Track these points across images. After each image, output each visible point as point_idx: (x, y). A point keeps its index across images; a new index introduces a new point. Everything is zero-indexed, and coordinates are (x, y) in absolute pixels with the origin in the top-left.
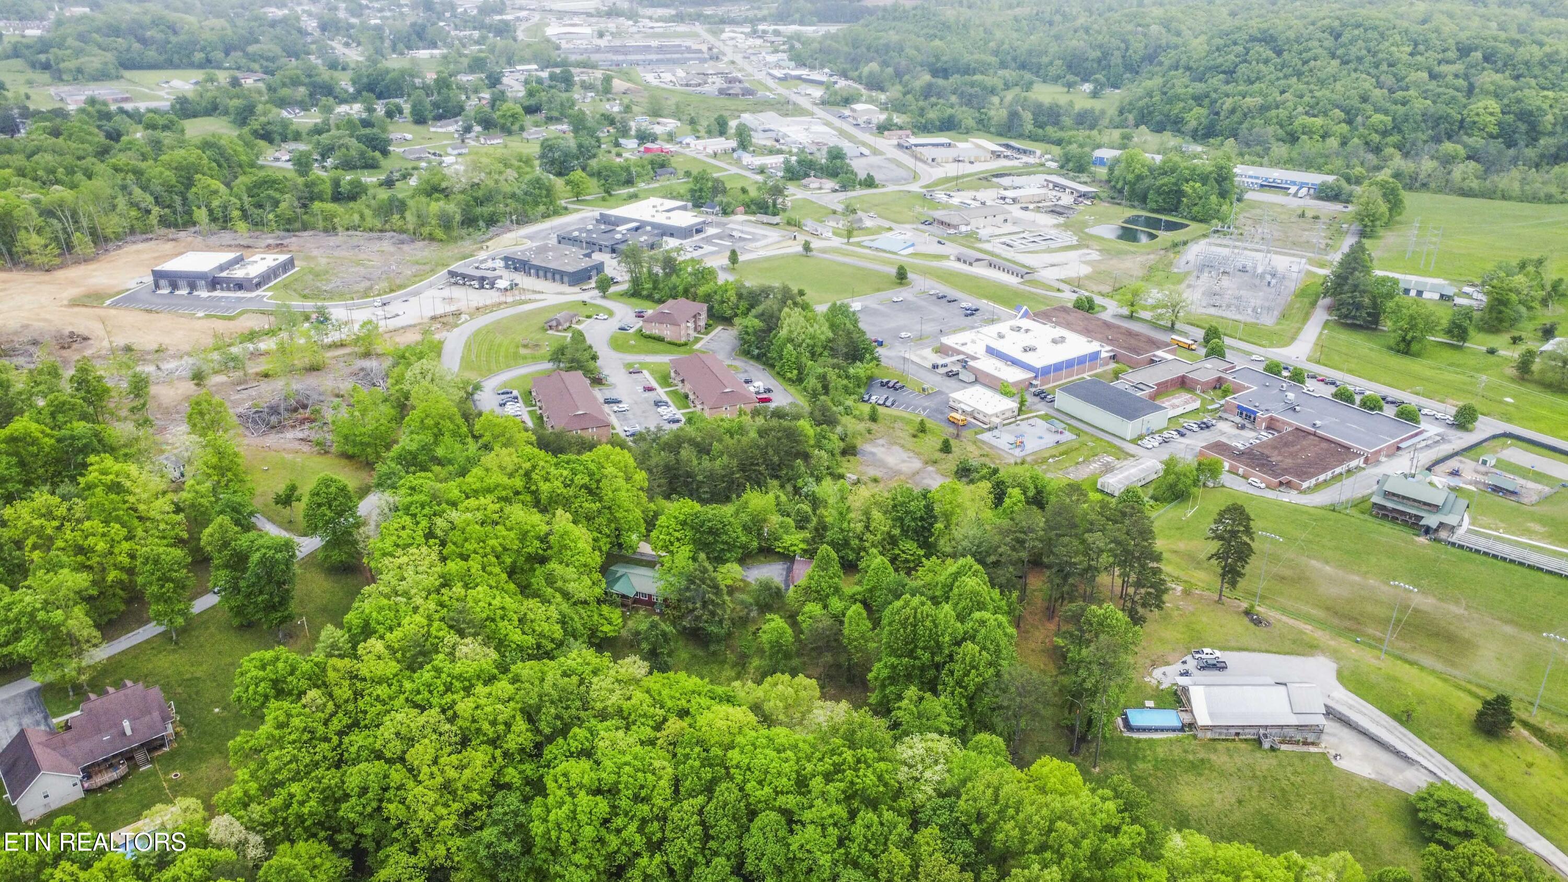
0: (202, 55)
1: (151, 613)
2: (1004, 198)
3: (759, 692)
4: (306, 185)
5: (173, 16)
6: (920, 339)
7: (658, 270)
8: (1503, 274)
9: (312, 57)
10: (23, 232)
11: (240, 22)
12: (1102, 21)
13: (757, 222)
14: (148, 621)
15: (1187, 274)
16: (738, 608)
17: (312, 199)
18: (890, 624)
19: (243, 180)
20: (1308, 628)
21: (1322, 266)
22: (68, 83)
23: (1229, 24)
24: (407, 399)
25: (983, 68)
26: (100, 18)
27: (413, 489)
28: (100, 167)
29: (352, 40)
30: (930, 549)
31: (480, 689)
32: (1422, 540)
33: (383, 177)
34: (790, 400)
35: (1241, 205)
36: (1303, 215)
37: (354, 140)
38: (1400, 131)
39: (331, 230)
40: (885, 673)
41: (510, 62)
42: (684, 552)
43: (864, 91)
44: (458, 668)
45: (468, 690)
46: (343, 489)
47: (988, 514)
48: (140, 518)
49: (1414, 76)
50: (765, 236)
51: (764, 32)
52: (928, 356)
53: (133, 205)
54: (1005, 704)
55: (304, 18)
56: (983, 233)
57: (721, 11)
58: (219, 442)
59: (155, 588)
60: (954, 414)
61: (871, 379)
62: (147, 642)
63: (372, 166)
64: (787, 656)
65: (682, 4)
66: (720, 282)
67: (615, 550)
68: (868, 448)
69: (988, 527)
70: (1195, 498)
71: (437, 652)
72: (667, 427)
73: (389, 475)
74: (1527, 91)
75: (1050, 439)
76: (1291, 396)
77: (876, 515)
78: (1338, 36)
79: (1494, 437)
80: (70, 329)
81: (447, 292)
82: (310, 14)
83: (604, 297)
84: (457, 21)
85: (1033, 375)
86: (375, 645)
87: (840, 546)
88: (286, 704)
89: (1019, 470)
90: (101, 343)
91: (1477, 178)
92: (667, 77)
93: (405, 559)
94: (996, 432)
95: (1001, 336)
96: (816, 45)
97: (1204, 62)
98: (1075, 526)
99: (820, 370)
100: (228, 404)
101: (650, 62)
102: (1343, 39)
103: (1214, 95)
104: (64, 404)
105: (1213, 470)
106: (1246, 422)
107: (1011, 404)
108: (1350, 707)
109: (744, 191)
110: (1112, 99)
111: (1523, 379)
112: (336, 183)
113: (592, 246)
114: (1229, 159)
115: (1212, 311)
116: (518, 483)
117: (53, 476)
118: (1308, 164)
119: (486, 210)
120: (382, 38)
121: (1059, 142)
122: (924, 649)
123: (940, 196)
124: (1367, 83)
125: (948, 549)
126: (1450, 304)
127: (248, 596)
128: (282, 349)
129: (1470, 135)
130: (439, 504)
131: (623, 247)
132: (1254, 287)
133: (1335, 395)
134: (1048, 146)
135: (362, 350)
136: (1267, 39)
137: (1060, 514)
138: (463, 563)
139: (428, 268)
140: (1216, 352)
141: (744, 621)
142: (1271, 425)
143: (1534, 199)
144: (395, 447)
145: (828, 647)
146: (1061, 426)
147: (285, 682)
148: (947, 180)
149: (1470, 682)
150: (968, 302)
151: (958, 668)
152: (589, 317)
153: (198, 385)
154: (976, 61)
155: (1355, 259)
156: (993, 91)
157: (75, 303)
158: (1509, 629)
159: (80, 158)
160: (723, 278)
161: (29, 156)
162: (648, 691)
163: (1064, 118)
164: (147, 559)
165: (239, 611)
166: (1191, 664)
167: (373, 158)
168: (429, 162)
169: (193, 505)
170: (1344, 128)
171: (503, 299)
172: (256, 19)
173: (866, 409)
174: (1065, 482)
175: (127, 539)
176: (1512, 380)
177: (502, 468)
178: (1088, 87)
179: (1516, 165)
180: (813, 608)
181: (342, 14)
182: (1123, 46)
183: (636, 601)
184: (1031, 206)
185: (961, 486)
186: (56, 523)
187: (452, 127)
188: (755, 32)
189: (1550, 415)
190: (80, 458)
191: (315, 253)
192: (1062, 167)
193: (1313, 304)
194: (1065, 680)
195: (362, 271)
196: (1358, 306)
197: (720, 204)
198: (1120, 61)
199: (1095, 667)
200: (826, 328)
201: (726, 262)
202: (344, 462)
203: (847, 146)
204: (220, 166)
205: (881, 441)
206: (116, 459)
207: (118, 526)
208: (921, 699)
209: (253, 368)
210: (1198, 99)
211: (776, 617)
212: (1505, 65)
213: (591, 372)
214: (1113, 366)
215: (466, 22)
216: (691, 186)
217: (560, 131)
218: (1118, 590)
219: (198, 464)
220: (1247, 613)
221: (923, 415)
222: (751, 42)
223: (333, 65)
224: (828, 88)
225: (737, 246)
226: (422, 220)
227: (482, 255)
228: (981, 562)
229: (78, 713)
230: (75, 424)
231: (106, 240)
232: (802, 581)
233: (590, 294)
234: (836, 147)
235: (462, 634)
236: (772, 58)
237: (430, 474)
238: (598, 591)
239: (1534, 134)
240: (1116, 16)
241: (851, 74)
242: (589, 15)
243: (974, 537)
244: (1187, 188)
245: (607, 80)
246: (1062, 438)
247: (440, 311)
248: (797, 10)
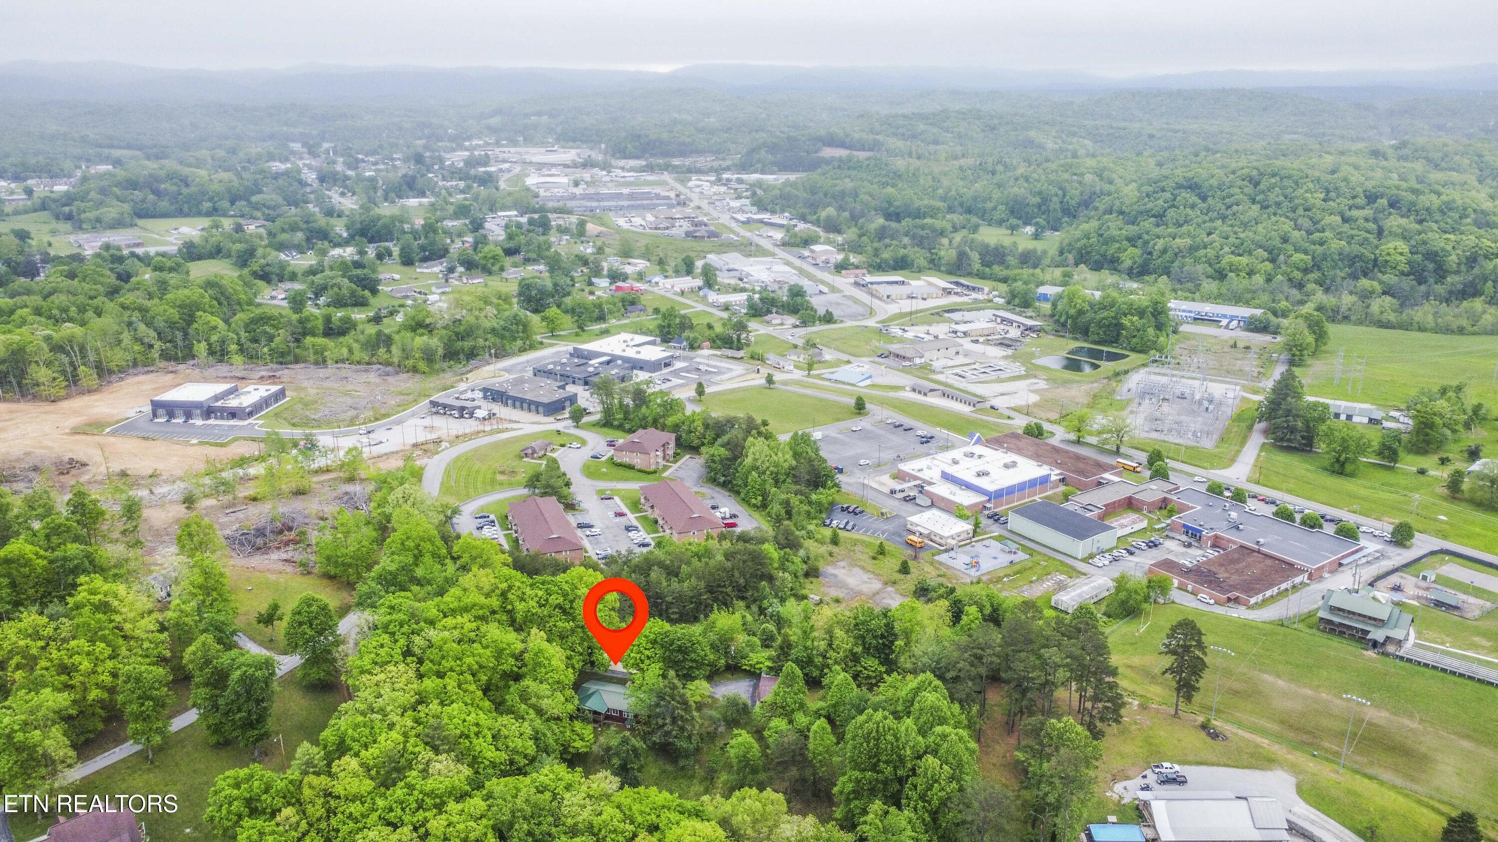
0: (209, 204)
1: (129, 732)
2: (955, 332)
3: (727, 807)
4: (300, 321)
5: (186, 171)
6: (878, 466)
7: (628, 401)
8: (1425, 399)
9: (310, 206)
10: (33, 366)
11: (246, 175)
12: (1040, 171)
13: (721, 356)
14: (125, 740)
15: (1129, 401)
16: (706, 723)
17: (305, 334)
18: (853, 739)
19: (241, 317)
20: (1264, 742)
21: (1255, 392)
22: (86, 231)
23: (1156, 173)
24: (389, 521)
25: (933, 212)
26: (121, 173)
27: (392, 608)
28: (110, 306)
29: (348, 189)
30: (891, 665)
31: (452, 806)
32: (1371, 654)
33: (371, 314)
34: (755, 525)
35: (1176, 336)
36: (1235, 346)
37: (346, 280)
38: (1319, 268)
39: (321, 362)
40: (850, 787)
41: (492, 209)
42: (655, 669)
43: (822, 234)
44: (430, 784)
45: (440, 808)
46: (324, 608)
47: (947, 632)
48: (125, 637)
49: (1328, 219)
50: (730, 370)
51: (728, 180)
52: (886, 482)
53: (138, 340)
54: (969, 818)
55: (305, 170)
56: (937, 365)
57: (688, 162)
58: (206, 562)
59: (135, 707)
60: (912, 537)
61: (832, 504)
62: (123, 761)
63: (361, 303)
64: (755, 771)
65: (652, 155)
66: (688, 412)
67: (588, 668)
68: (830, 570)
69: (946, 644)
70: (1148, 614)
71: (411, 768)
72: (638, 550)
73: (369, 595)
74: (1430, 235)
75: (1004, 559)
76: (1234, 515)
77: (839, 633)
78: (1257, 184)
79: (1433, 553)
80: (71, 455)
81: (428, 421)
82: (310, 167)
83: (577, 427)
84: (445, 172)
85: (986, 498)
86: (350, 763)
87: (805, 663)
88: (259, 823)
89: (975, 589)
90: (99, 468)
91: (1394, 311)
92: (638, 221)
93: (382, 676)
94: (952, 554)
95: (955, 462)
96: (777, 192)
97: (1135, 207)
98: (1031, 642)
99: (784, 497)
100: (216, 526)
101: (622, 208)
102: (1262, 187)
103: (1146, 237)
104: (60, 526)
105: (1163, 588)
106: (1192, 541)
107: (966, 527)
108: (1313, 822)
109: (710, 327)
110: (1052, 241)
111: (1454, 498)
112: (328, 319)
113: (566, 378)
114: (1163, 294)
115: (1154, 435)
116: (495, 602)
117: (43, 597)
118: (1237, 299)
119: (467, 344)
120: (375, 189)
121: (1005, 280)
122: (887, 762)
123: (896, 330)
124: (1287, 226)
125: (909, 666)
126: (1379, 427)
127: (227, 714)
128: (271, 474)
129: (1384, 273)
130: (417, 623)
131: (596, 379)
132: (1193, 413)
133: (1276, 514)
134: (994, 283)
135: (347, 475)
136: (1192, 186)
137: (1016, 630)
138: (438, 681)
139: (411, 398)
140: (1160, 474)
141: (711, 737)
142: (1217, 543)
143: (1447, 330)
144: (376, 567)
145: (793, 762)
146: (1014, 546)
147: (259, 800)
148: (902, 315)
149: (1431, 798)
150: (923, 430)
151: (920, 781)
152: (563, 446)
153: (188, 508)
154: (926, 206)
155: (1287, 386)
156: (942, 233)
157: (76, 431)
158: (1466, 744)
159: (92, 298)
160: (690, 408)
161: (45, 298)
162: (618, 807)
163: (1009, 258)
164: (129, 678)
165: (216, 729)
166: (1152, 778)
167: (363, 297)
168: (415, 300)
169: (177, 625)
170: (1268, 266)
171: (481, 428)
172: (262, 171)
173: (827, 533)
174: (1020, 600)
175: (111, 658)
176: (1445, 498)
177: (479, 588)
178: (1029, 230)
179: (1428, 299)
180: (779, 723)
181: (339, 168)
182: (1060, 192)
183: (608, 717)
184: (981, 339)
185: (919, 604)
186: (41, 643)
187: (437, 268)
188: (719, 180)
189: (1484, 532)
190: (70, 579)
191: (305, 384)
192: (1009, 303)
193: (1250, 428)
194: (1027, 794)
195: (349, 401)
196: (1293, 430)
197: (687, 339)
198: (1058, 206)
199: (1057, 781)
200: (789, 456)
201: (692, 393)
202: (325, 582)
203: (806, 284)
204: (220, 304)
205: (842, 564)
206: (106, 580)
207: (103, 645)
208: (886, 813)
209: (243, 492)
210: (1132, 241)
211: (743, 732)
212: (1409, 211)
213: (565, 497)
214: (1062, 488)
215: (454, 173)
216: (660, 322)
217: (537, 272)
218: (1075, 704)
219: (185, 584)
220: (1204, 727)
221: (882, 538)
222: (715, 189)
223: (330, 213)
224: (788, 231)
225: (704, 379)
226: (406, 354)
227: (462, 386)
228: (941, 677)
229: (45, 837)
230: (69, 546)
231: (111, 372)
232: (768, 697)
233: (564, 423)
234: (796, 285)
235: (436, 750)
236: (736, 204)
237: (409, 594)
238: (570, 707)
239: (1441, 273)
240: (1053, 166)
241: (809, 218)
242: (566, 166)
243: (934, 654)
244: (1125, 321)
245: (582, 224)
246: (1016, 558)
247: (421, 439)
248: (759, 161)
